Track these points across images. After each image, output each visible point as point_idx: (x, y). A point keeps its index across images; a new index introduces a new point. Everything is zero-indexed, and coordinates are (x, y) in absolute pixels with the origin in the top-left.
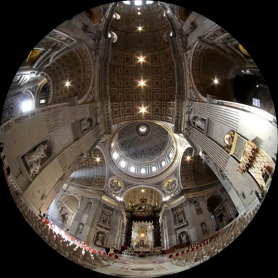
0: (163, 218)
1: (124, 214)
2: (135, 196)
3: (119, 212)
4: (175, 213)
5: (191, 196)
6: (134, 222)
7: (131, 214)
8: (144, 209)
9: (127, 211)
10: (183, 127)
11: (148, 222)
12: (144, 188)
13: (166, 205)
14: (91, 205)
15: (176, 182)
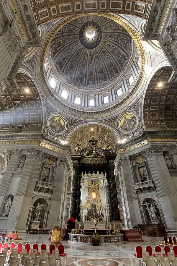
0: (119, 169)
1: (70, 162)
2: (82, 138)
3: (64, 161)
4: (134, 164)
5: (158, 142)
6: (82, 173)
7: (79, 162)
8: (94, 154)
9: (73, 159)
11: (100, 173)
12: (92, 126)
13: (121, 150)
14: (26, 158)
15: (136, 119)
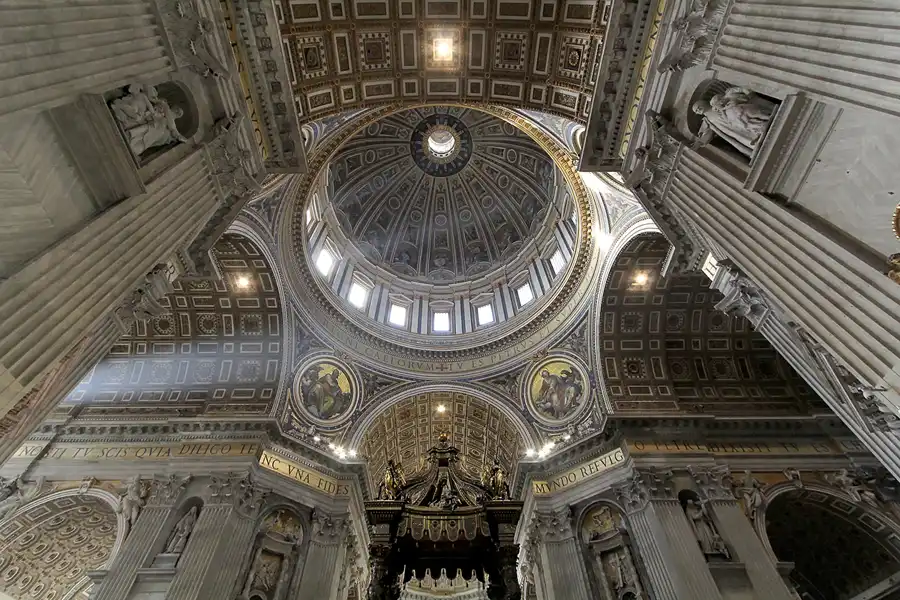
0: (533, 559)
1: (359, 527)
2: (407, 436)
3: (337, 525)
4: (587, 538)
5: (658, 457)
6: (402, 576)
7: (393, 530)
9: (373, 518)
10: (628, 138)
11: (467, 576)
12: (443, 397)
13: (539, 483)
14: (198, 515)
15: (580, 378)
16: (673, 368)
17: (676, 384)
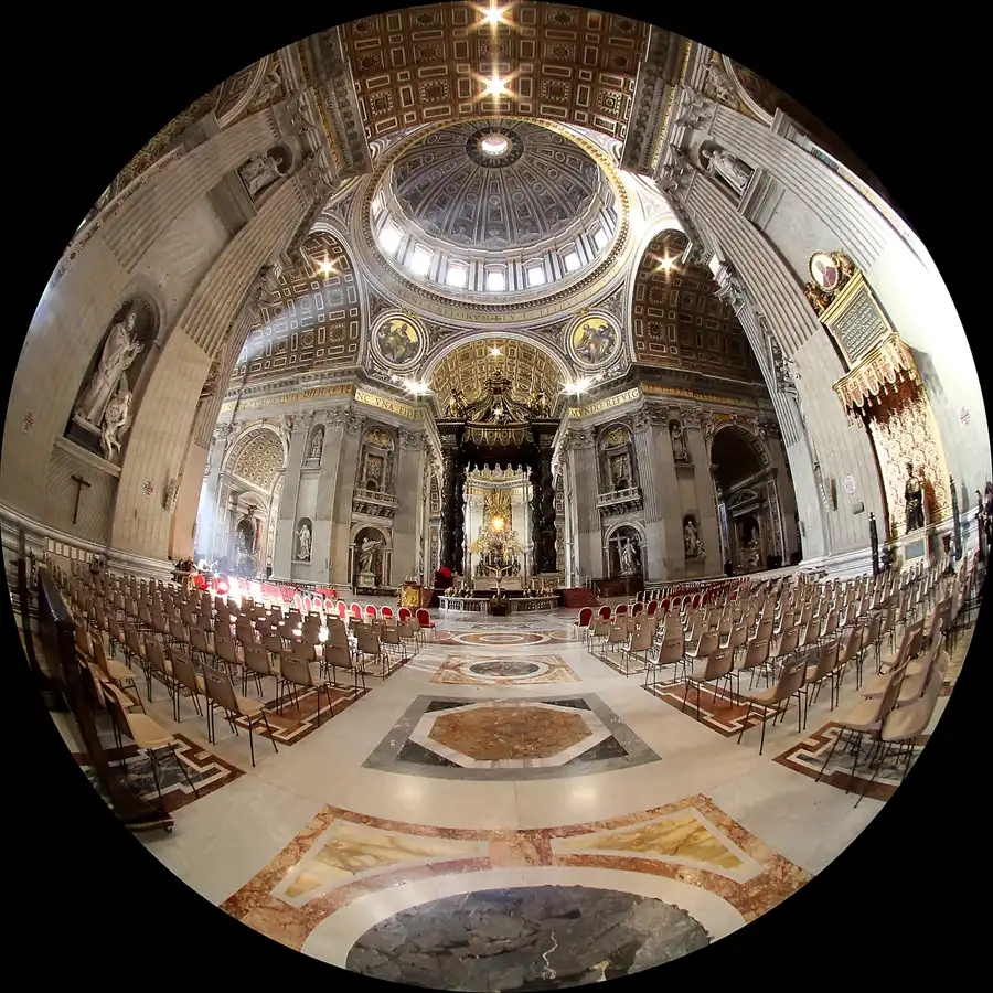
0: (564, 460)
1: (435, 441)
2: (467, 374)
3: (417, 438)
4: (603, 447)
5: (662, 396)
6: (467, 469)
7: (459, 438)
8: (501, 418)
9: (442, 430)
10: (657, 157)
11: (515, 468)
12: (500, 342)
13: (574, 410)
14: (324, 434)
15: (614, 333)
16: (681, 335)
17: (682, 347)
